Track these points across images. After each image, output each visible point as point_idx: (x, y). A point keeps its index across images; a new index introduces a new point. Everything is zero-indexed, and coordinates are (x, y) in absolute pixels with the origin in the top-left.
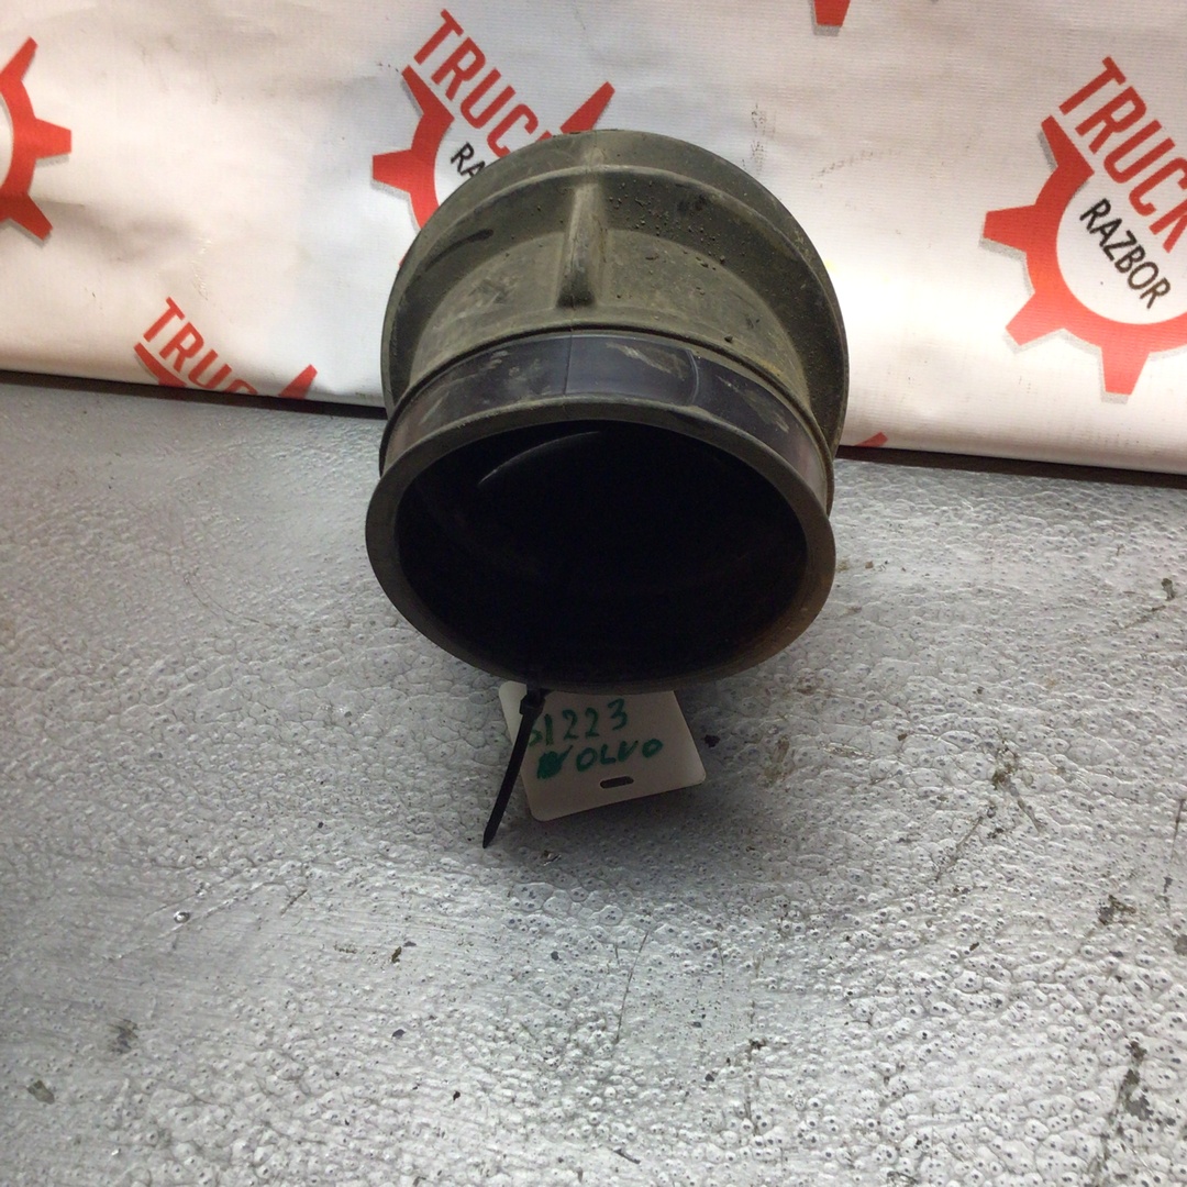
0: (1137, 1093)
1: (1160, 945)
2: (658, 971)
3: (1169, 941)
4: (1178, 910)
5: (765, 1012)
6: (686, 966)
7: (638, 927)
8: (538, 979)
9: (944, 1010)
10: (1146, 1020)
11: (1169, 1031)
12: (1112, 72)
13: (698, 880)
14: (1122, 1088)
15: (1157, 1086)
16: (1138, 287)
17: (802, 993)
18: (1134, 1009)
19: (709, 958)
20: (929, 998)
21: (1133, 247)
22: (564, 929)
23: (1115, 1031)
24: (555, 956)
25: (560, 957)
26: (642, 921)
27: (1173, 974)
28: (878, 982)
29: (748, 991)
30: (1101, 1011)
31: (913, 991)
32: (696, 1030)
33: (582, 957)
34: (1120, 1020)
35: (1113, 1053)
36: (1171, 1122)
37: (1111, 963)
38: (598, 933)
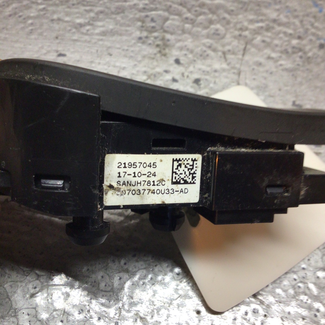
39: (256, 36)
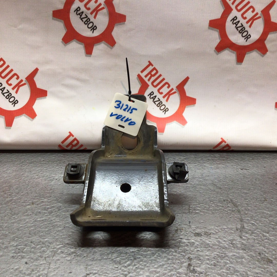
0: (192, 268)
1: (190, 235)
2: (58, 262)
3: (192, 234)
4: (193, 227)
5: (90, 266)
6: (67, 259)
7: (52, 252)
8: (21, 269)
9: (139, 258)
10: (191, 252)
11: (197, 253)
12: (150, 64)
13: (69, 239)
14: (188, 268)
15: (197, 266)
16: (162, 110)
17: (100, 260)
18: (188, 250)
19: (73, 256)
20: (135, 255)
21: (160, 101)
22: (29, 256)
23: (183, 255)
24: (26, 263)
25: (28, 263)
26: (53, 251)
27: (195, 240)
28: (121, 254)
29: (85, 262)
30: (179, 251)
31: (131, 254)
32: (70, 274)
33: (35, 262)
34: (184, 252)
35: (184, 260)
36: (202, 273)
37: (180, 241)
38: (39, 255)
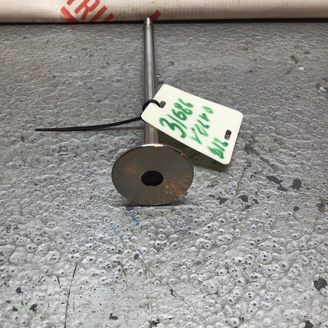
39: (85, 256)
